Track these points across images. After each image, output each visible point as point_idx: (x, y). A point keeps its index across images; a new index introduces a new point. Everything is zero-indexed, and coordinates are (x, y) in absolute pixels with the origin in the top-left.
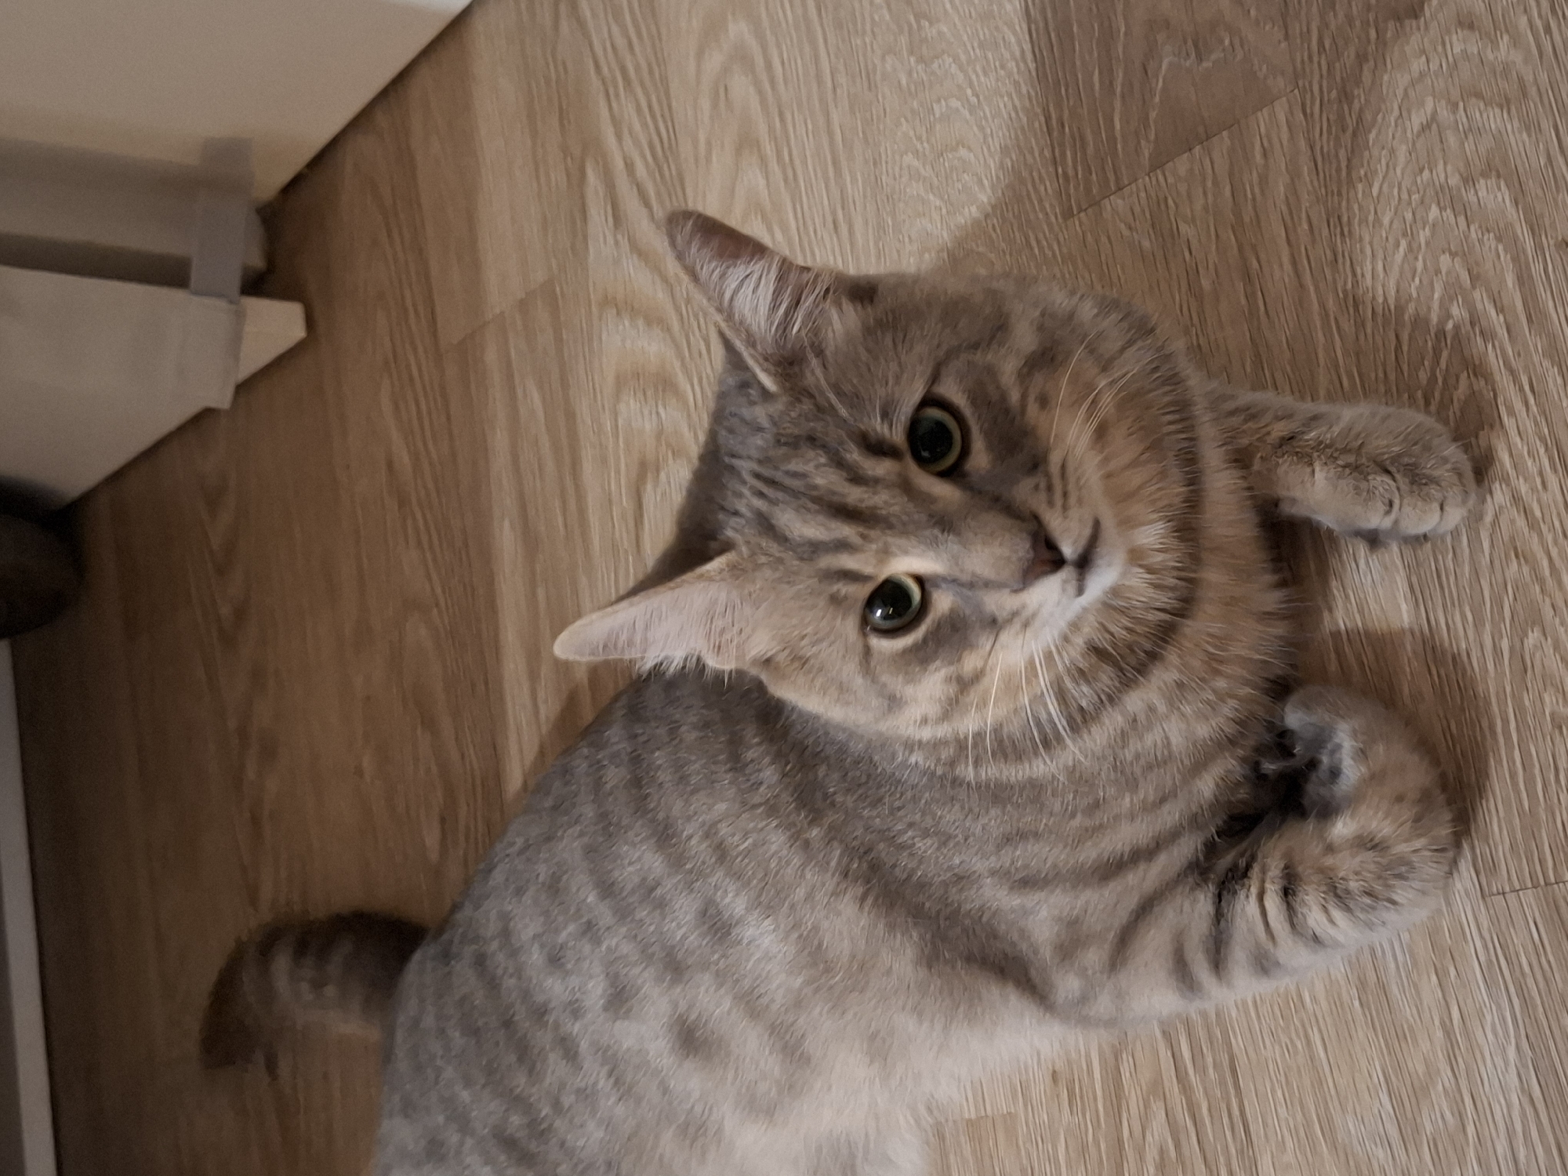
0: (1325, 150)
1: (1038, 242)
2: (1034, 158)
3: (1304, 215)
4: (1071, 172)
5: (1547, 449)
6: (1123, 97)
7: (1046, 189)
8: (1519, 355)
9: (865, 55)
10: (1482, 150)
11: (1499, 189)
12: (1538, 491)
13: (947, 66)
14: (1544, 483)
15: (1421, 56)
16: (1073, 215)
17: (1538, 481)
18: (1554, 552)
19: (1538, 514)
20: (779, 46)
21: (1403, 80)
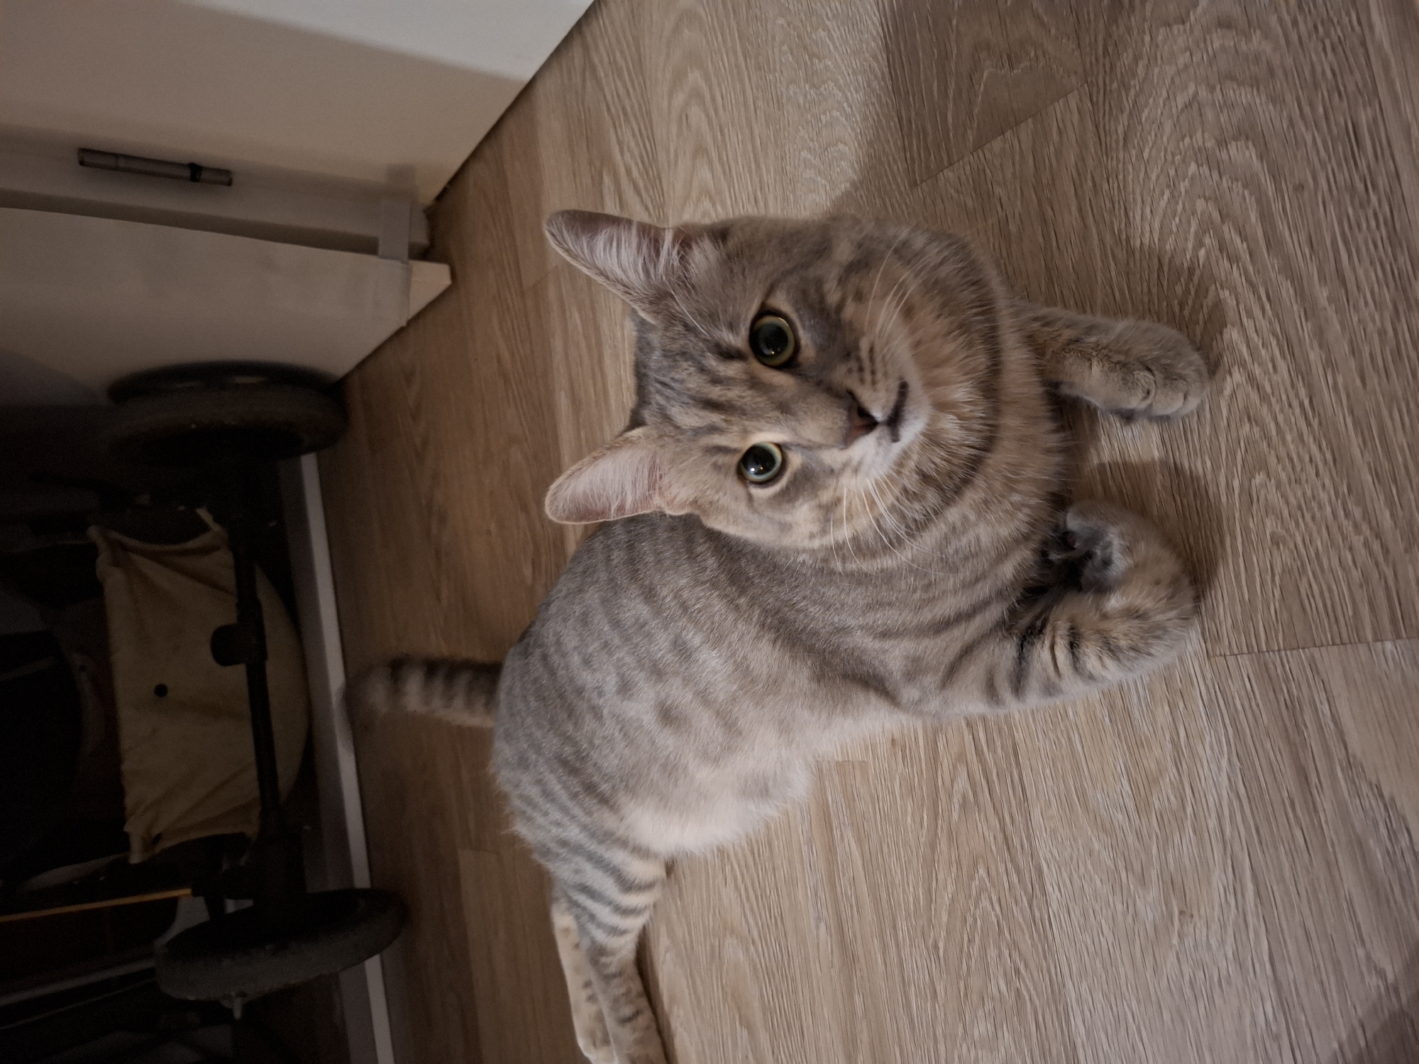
0: (1107, 128)
1: (892, 206)
2: (890, 148)
3: (1089, 176)
4: (916, 155)
5: (1278, 340)
6: (954, 99)
7: (898, 169)
8: (1259, 273)
9: (776, 87)
10: (1234, 120)
11: (1247, 148)
12: (1269, 373)
13: (831, 88)
14: (1275, 367)
15: (1186, 52)
16: (916, 185)
17: (1270, 366)
18: (1280, 418)
19: (1268, 389)
20: (719, 85)
21: (1170, 70)
